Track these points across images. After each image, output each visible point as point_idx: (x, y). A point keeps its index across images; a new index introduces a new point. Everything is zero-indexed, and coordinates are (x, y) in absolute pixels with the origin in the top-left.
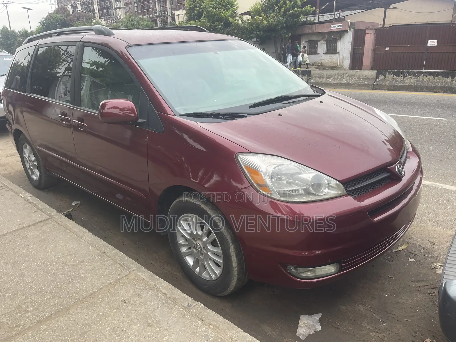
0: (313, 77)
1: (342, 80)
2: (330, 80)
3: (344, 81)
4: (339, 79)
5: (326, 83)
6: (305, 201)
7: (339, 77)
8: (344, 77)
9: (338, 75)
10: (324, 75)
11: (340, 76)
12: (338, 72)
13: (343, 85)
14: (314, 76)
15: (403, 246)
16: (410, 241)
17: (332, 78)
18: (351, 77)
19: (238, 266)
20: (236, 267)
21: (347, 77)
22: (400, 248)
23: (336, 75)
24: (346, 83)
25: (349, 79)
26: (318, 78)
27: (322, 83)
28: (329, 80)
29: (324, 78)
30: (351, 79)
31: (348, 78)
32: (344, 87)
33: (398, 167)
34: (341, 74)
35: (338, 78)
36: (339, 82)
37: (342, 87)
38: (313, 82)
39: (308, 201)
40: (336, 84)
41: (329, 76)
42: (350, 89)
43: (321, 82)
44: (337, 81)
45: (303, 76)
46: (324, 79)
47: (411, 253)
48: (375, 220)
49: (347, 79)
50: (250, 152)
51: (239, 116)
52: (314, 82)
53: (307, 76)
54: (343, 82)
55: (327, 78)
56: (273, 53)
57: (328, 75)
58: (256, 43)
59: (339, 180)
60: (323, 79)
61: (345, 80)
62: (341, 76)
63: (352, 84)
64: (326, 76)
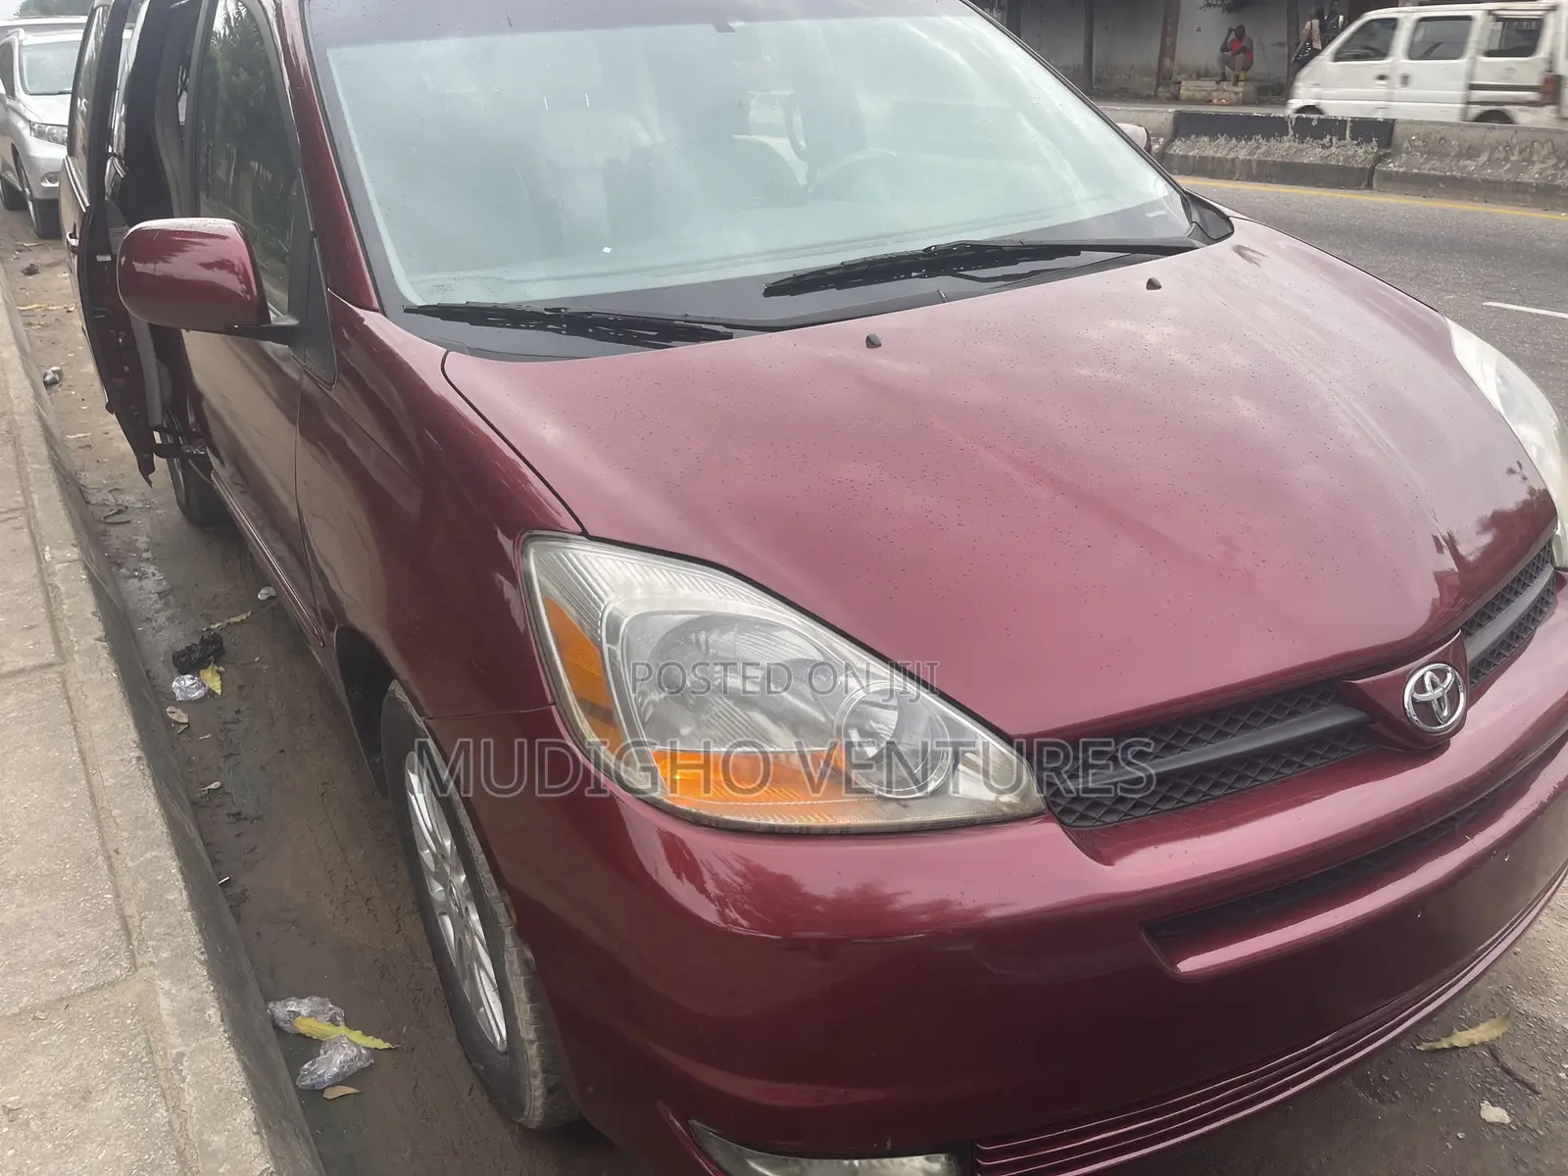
0: (1398, 151)
1: (1525, 170)
2: (1471, 166)
3: (1532, 175)
4: (1508, 165)
5: (1453, 178)
6: (782, 827)
7: (1513, 154)
8: (1535, 158)
9: (1509, 147)
10: (1450, 145)
11: (1516, 152)
12: (1512, 132)
13: (1525, 192)
14: (1406, 144)
15: (1482, 1027)
16: (1526, 1004)
17: (1484, 158)
18: (1563, 159)
19: (539, 1039)
20: (531, 1042)
21: (1547, 157)
22: (1461, 1038)
23: (1501, 148)
24: (1537, 184)
25: (1555, 166)
26: (1422, 154)
27: (1434, 176)
28: (1466, 166)
29: (1447, 155)
30: (1562, 165)
31: (1551, 162)
32: (1529, 198)
33: (1423, 676)
34: (1523, 145)
35: (1507, 159)
36: (1510, 177)
37: (1520, 196)
38: (1397, 172)
39: (801, 828)
40: (1495, 182)
41: (1469, 148)
42: (1553, 208)
43: (1432, 172)
44: (1503, 173)
45: (1358, 145)
46: (1447, 161)
47: (1508, 1072)
48: (1189, 965)
49: (1548, 167)
50: (584, 533)
51: (694, 333)
52: (1402, 170)
53: (1374, 143)
54: (1525, 178)
55: (1459, 156)
56: (1281, 44)
57: (1466, 146)
58: (1215, 6)
59: (1010, 729)
60: (1441, 161)
61: (1537, 167)
62: (1521, 153)
63: (1564, 191)
64: (1457, 149)
